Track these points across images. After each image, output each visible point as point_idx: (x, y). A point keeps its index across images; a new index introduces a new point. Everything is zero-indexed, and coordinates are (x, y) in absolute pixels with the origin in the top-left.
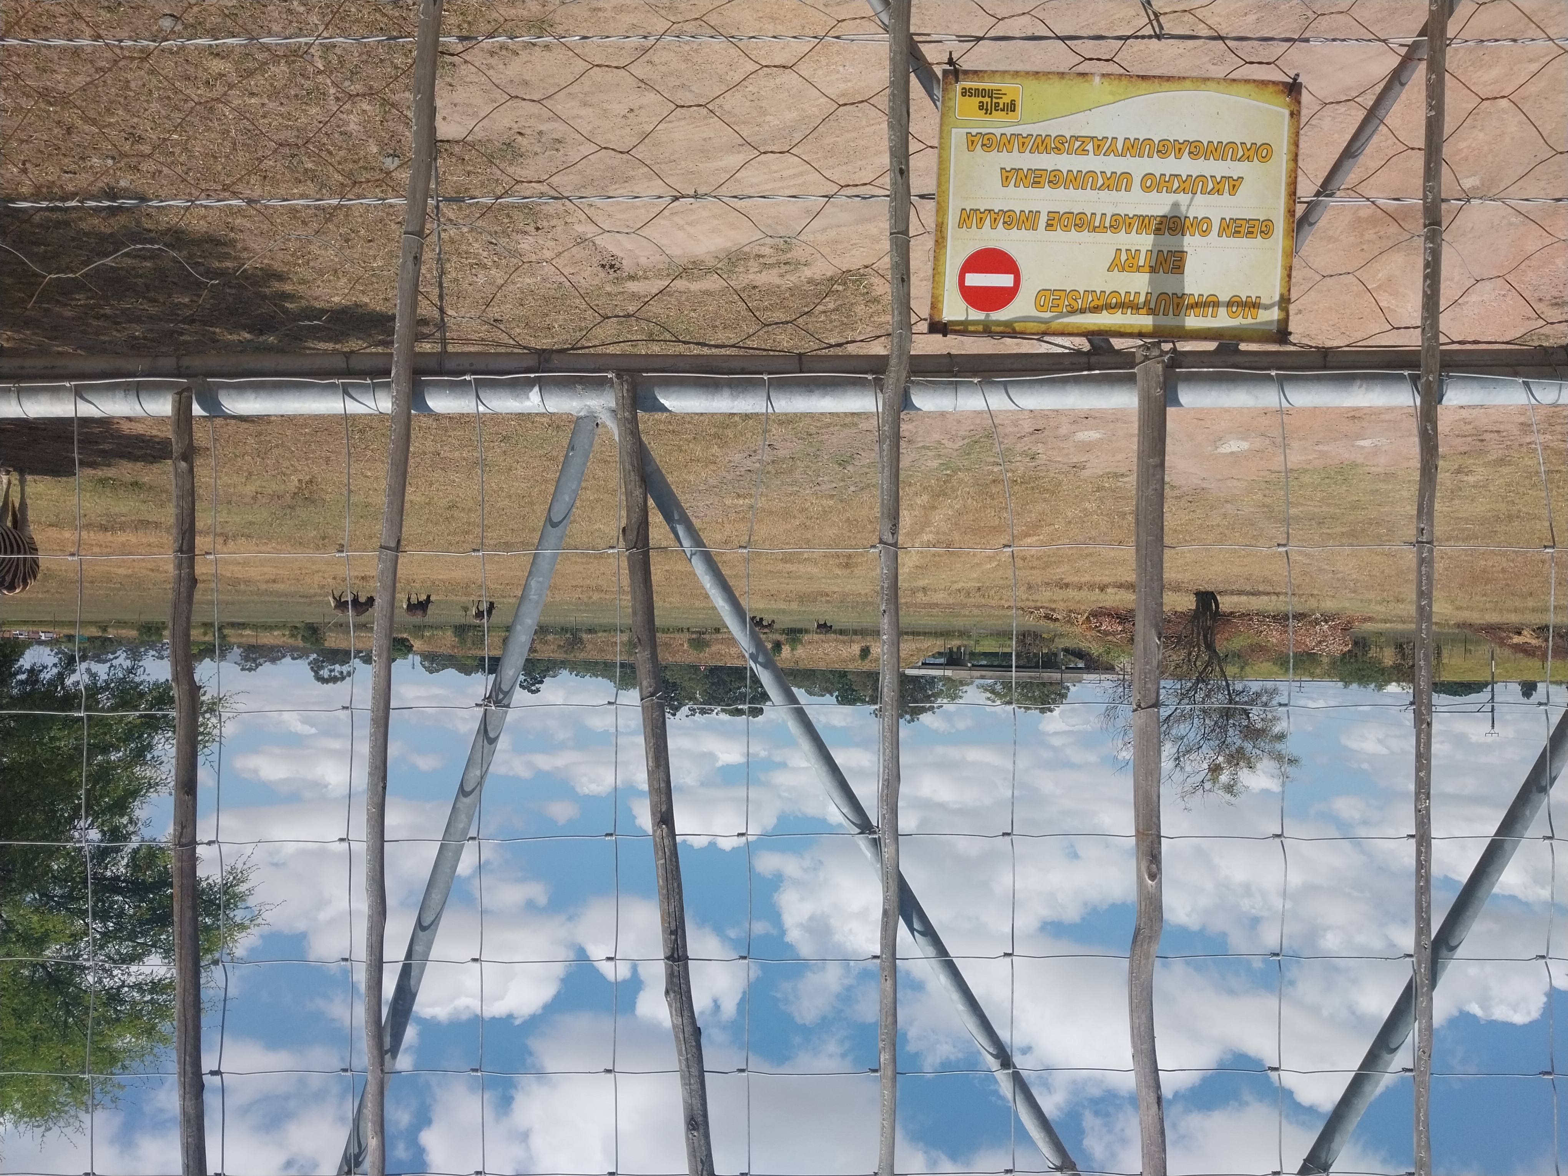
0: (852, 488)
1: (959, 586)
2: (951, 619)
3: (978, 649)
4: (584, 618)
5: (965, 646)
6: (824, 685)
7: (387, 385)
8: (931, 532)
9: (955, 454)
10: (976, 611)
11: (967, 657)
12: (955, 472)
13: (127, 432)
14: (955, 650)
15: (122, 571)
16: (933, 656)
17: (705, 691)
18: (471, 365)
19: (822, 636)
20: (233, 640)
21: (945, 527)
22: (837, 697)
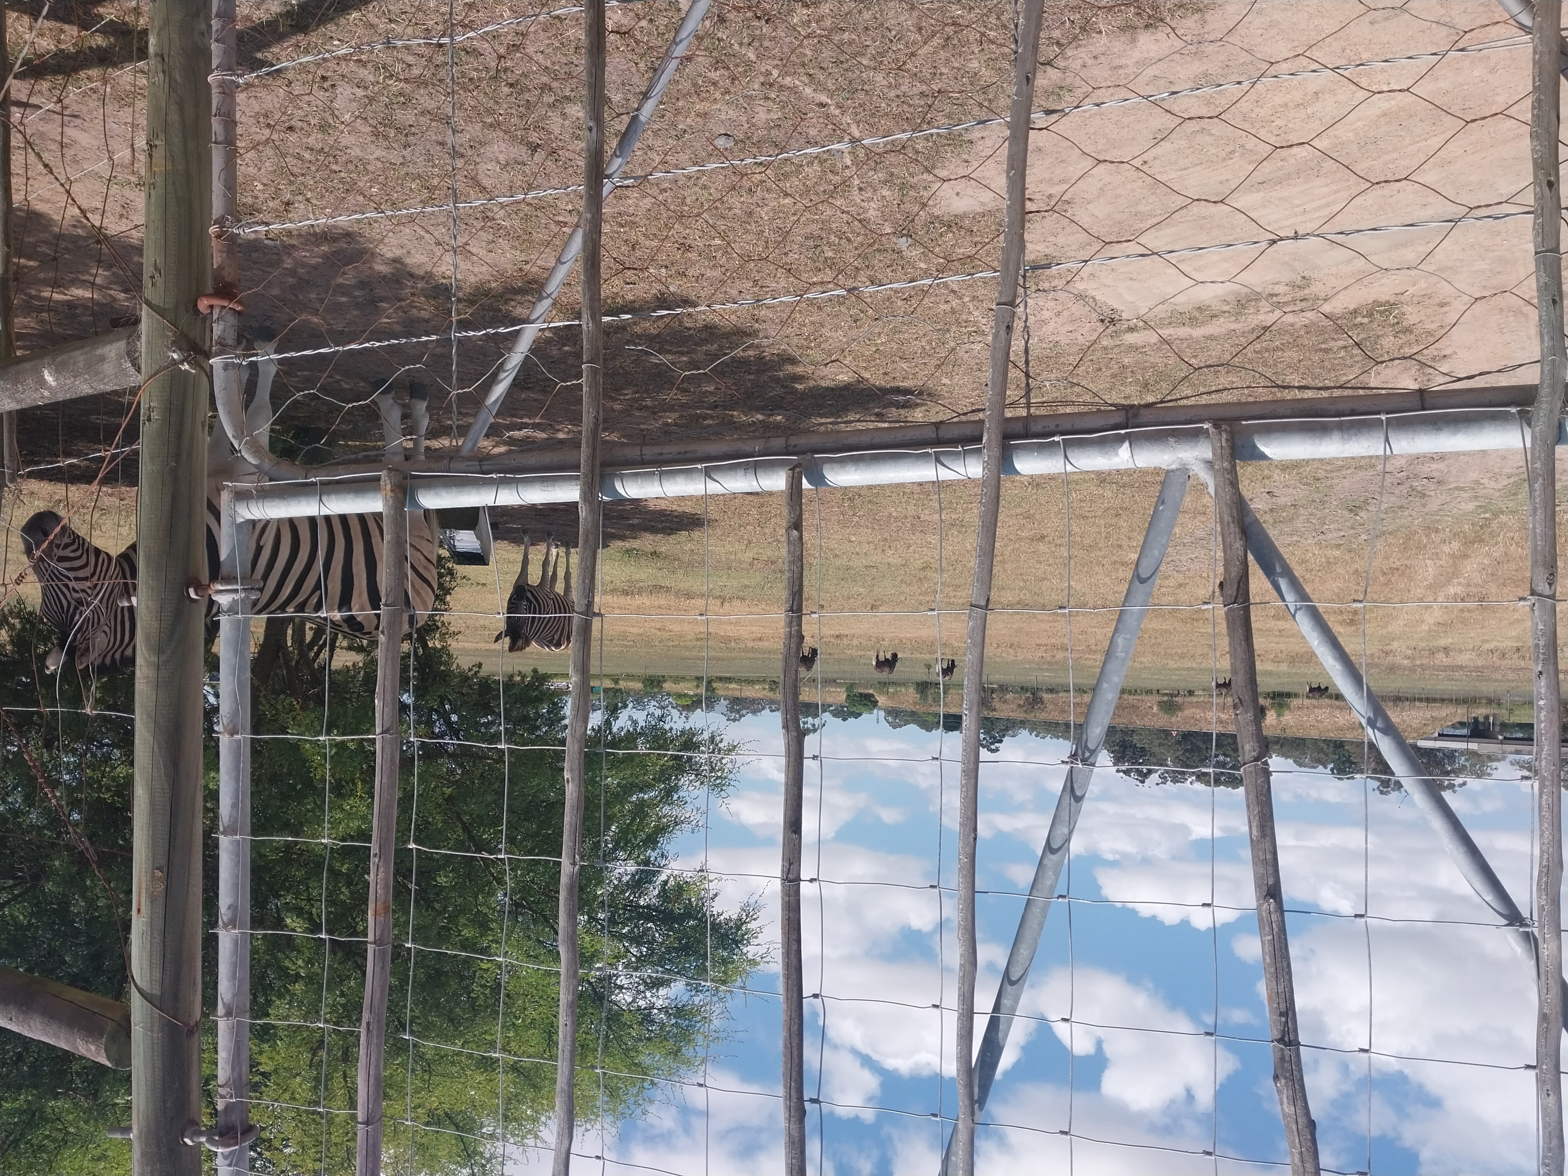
0: (1364, 537)
1: (1492, 646)
2: (1478, 684)
3: (1514, 719)
4: (1046, 677)
5: (1494, 716)
6: (1315, 755)
7: (979, 451)
8: (1459, 584)
9: (1498, 494)
10: (1511, 676)
11: (1497, 728)
12: (1495, 515)
13: (653, 508)
14: (1481, 719)
15: (635, 630)
16: (1453, 726)
17: (1177, 757)
18: (1057, 426)
19: (1314, 702)
20: (720, 692)
21: (1477, 578)
22: (1332, 770)
